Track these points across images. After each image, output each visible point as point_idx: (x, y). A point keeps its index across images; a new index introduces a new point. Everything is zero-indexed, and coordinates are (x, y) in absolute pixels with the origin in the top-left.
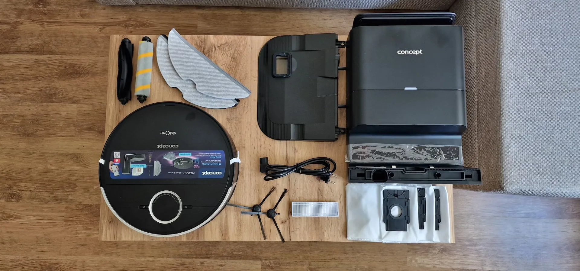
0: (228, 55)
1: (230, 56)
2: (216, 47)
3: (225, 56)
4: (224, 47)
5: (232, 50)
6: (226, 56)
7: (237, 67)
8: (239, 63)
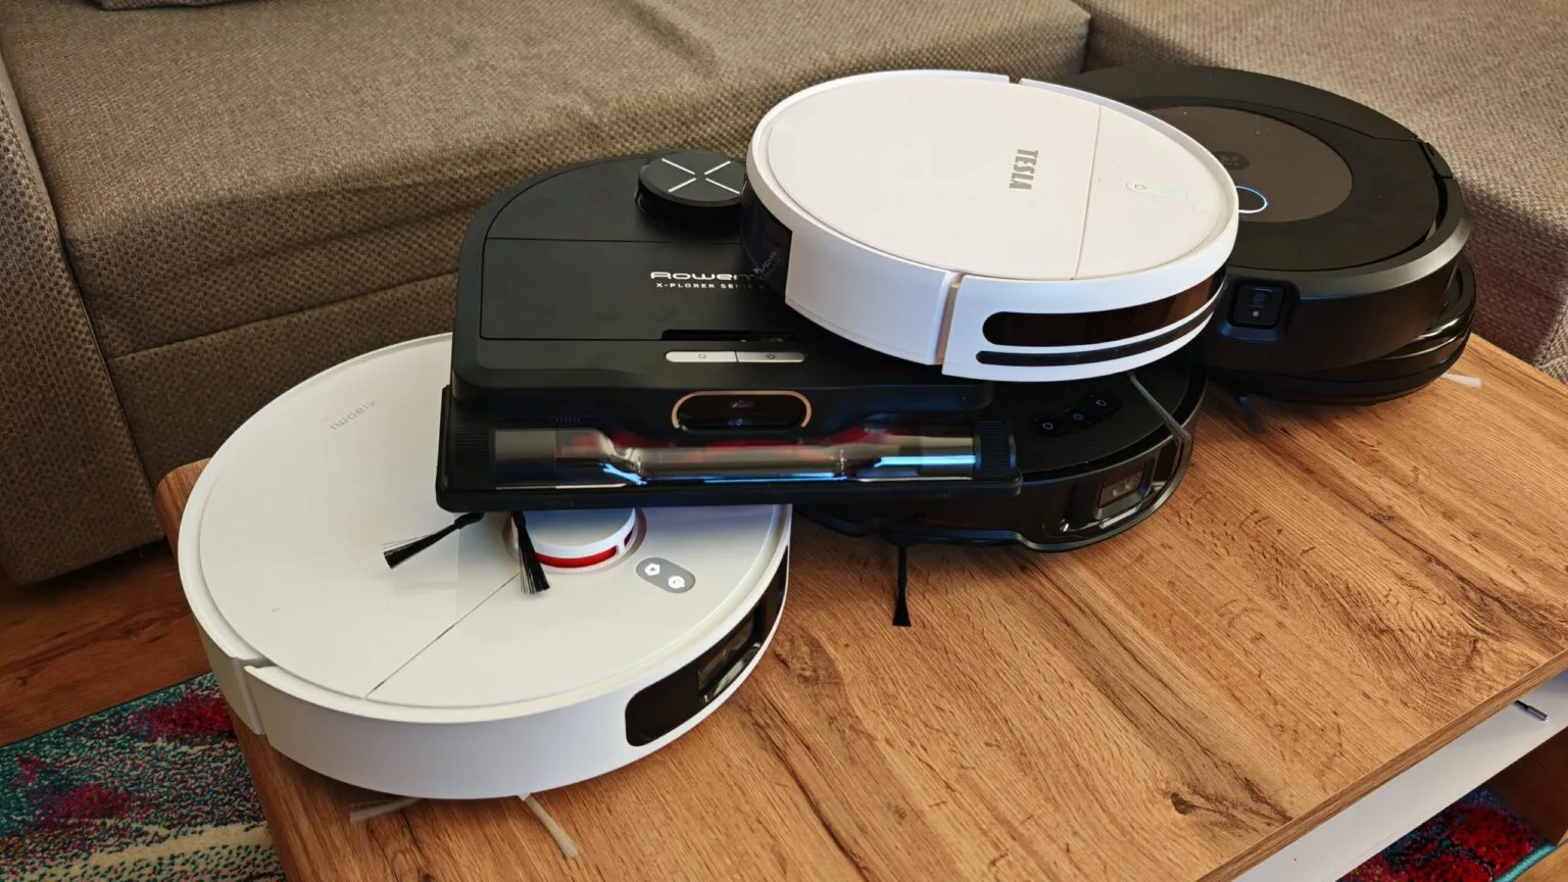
0: (1413, 630)
1: (1401, 630)
2: (1479, 634)
3: (1420, 625)
4: (1460, 650)
5: (1421, 654)
6: (1416, 624)
7: (1338, 608)
8: (1349, 628)
